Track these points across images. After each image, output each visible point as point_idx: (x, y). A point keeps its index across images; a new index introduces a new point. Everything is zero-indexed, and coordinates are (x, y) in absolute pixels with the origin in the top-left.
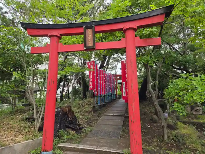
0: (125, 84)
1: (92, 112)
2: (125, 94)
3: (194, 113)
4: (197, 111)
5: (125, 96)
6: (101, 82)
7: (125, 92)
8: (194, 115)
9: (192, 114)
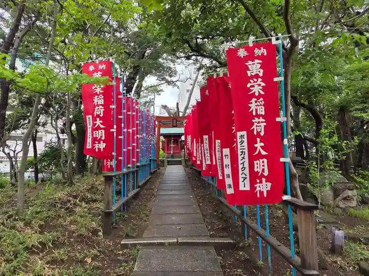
0: (245, 140)
1: (100, 233)
2: (247, 182)
3: (342, 205)
4: (346, 199)
5: (248, 188)
6: (130, 130)
7: (247, 171)
8: (342, 208)
9: (338, 206)
